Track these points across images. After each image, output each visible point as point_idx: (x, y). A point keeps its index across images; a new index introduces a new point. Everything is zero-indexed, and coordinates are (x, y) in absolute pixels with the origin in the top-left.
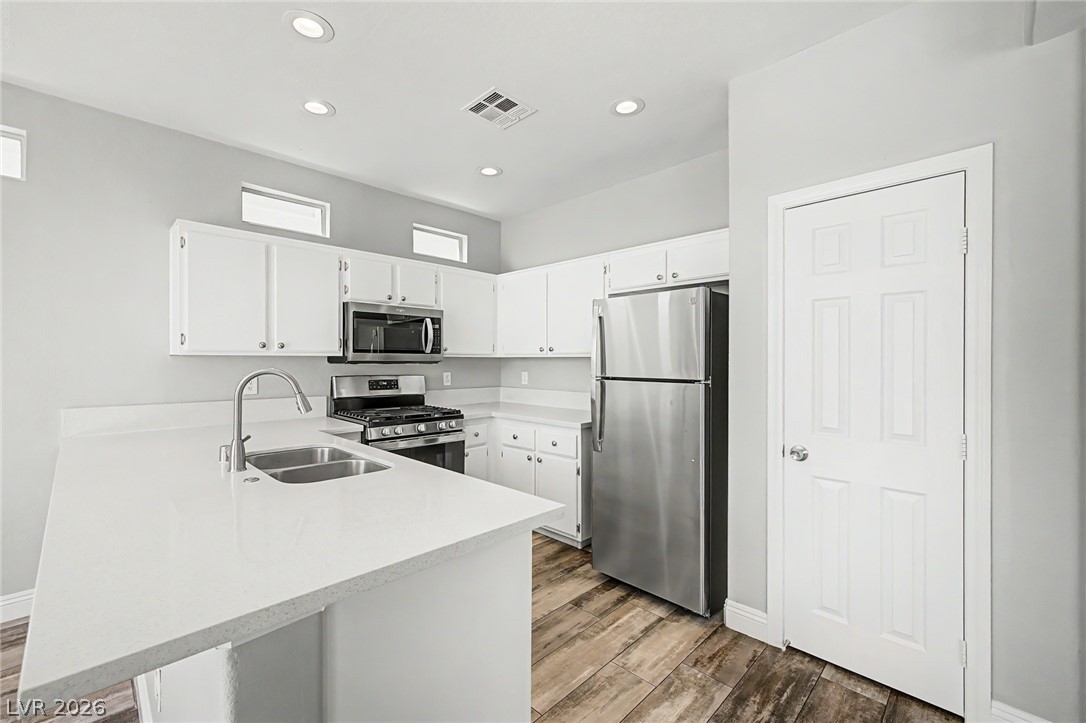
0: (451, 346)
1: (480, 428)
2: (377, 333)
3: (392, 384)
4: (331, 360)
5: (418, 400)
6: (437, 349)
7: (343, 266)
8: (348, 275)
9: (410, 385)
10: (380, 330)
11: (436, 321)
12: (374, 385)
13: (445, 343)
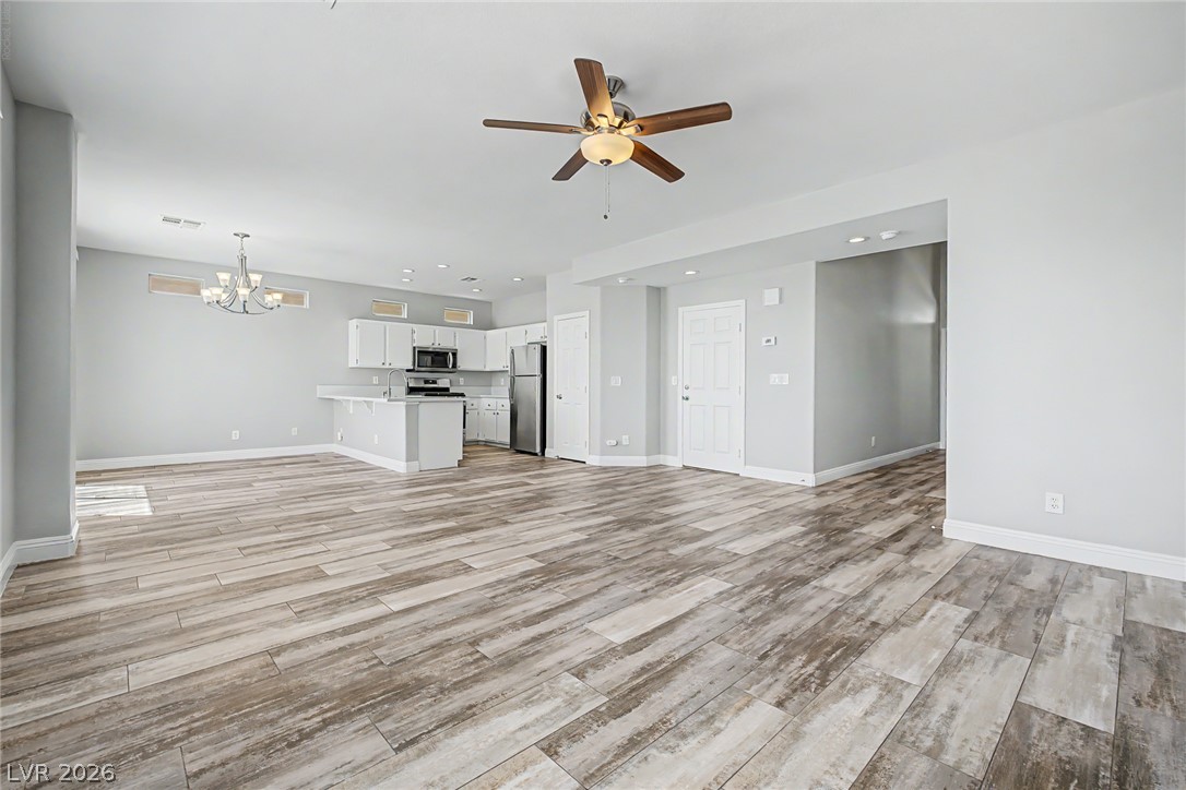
0: (462, 365)
1: (475, 402)
2: (428, 359)
3: (434, 382)
4: (408, 371)
5: (447, 389)
6: (454, 365)
7: (413, 332)
8: (415, 335)
9: (443, 383)
10: (430, 358)
11: (454, 355)
12: (426, 382)
13: (458, 364)
